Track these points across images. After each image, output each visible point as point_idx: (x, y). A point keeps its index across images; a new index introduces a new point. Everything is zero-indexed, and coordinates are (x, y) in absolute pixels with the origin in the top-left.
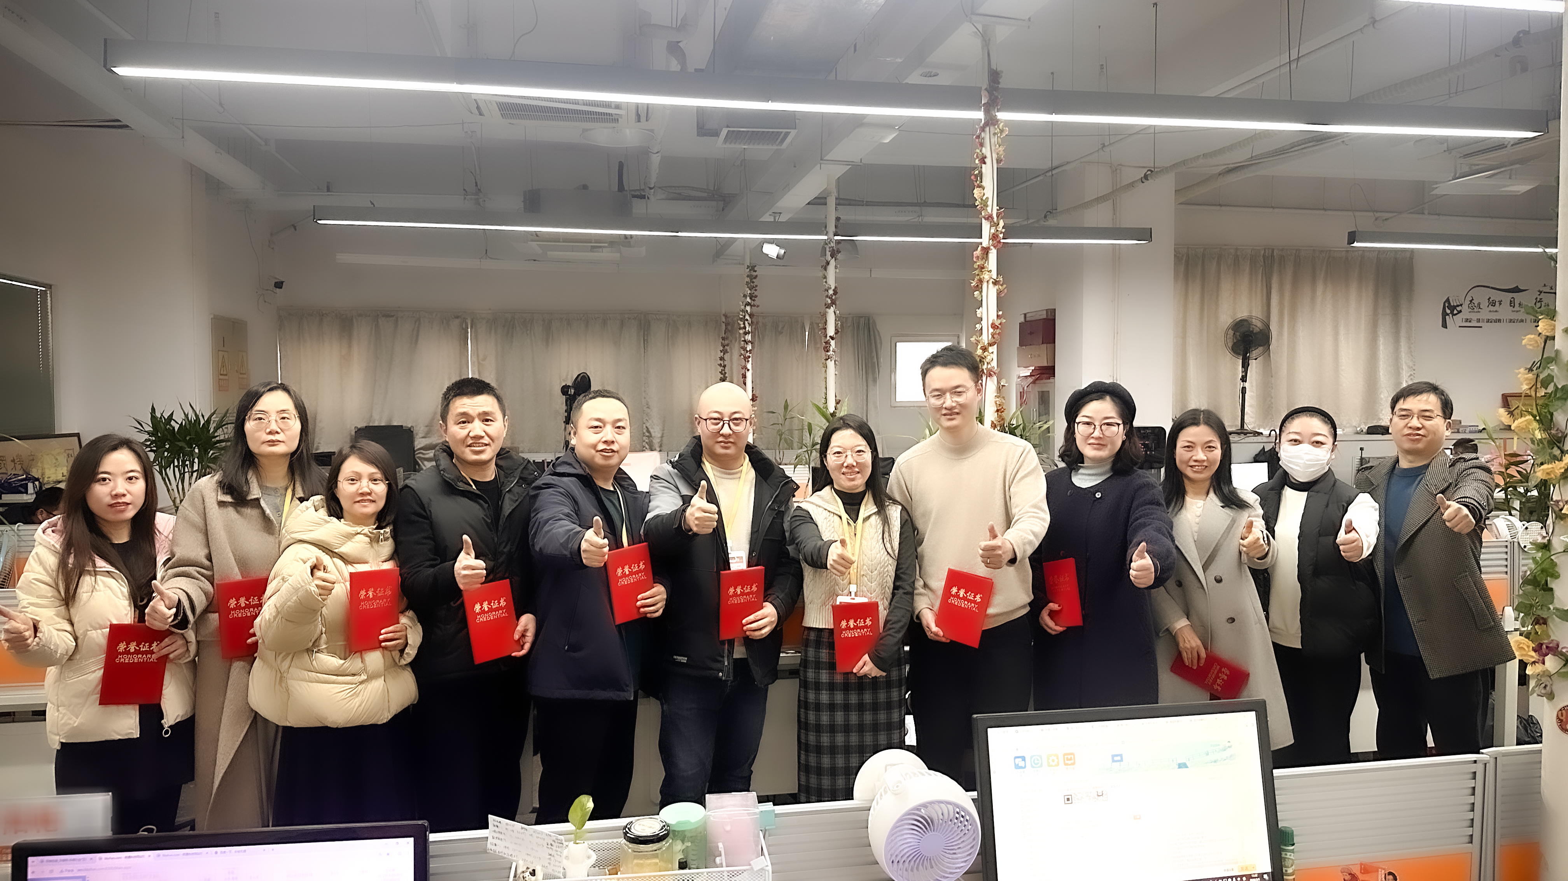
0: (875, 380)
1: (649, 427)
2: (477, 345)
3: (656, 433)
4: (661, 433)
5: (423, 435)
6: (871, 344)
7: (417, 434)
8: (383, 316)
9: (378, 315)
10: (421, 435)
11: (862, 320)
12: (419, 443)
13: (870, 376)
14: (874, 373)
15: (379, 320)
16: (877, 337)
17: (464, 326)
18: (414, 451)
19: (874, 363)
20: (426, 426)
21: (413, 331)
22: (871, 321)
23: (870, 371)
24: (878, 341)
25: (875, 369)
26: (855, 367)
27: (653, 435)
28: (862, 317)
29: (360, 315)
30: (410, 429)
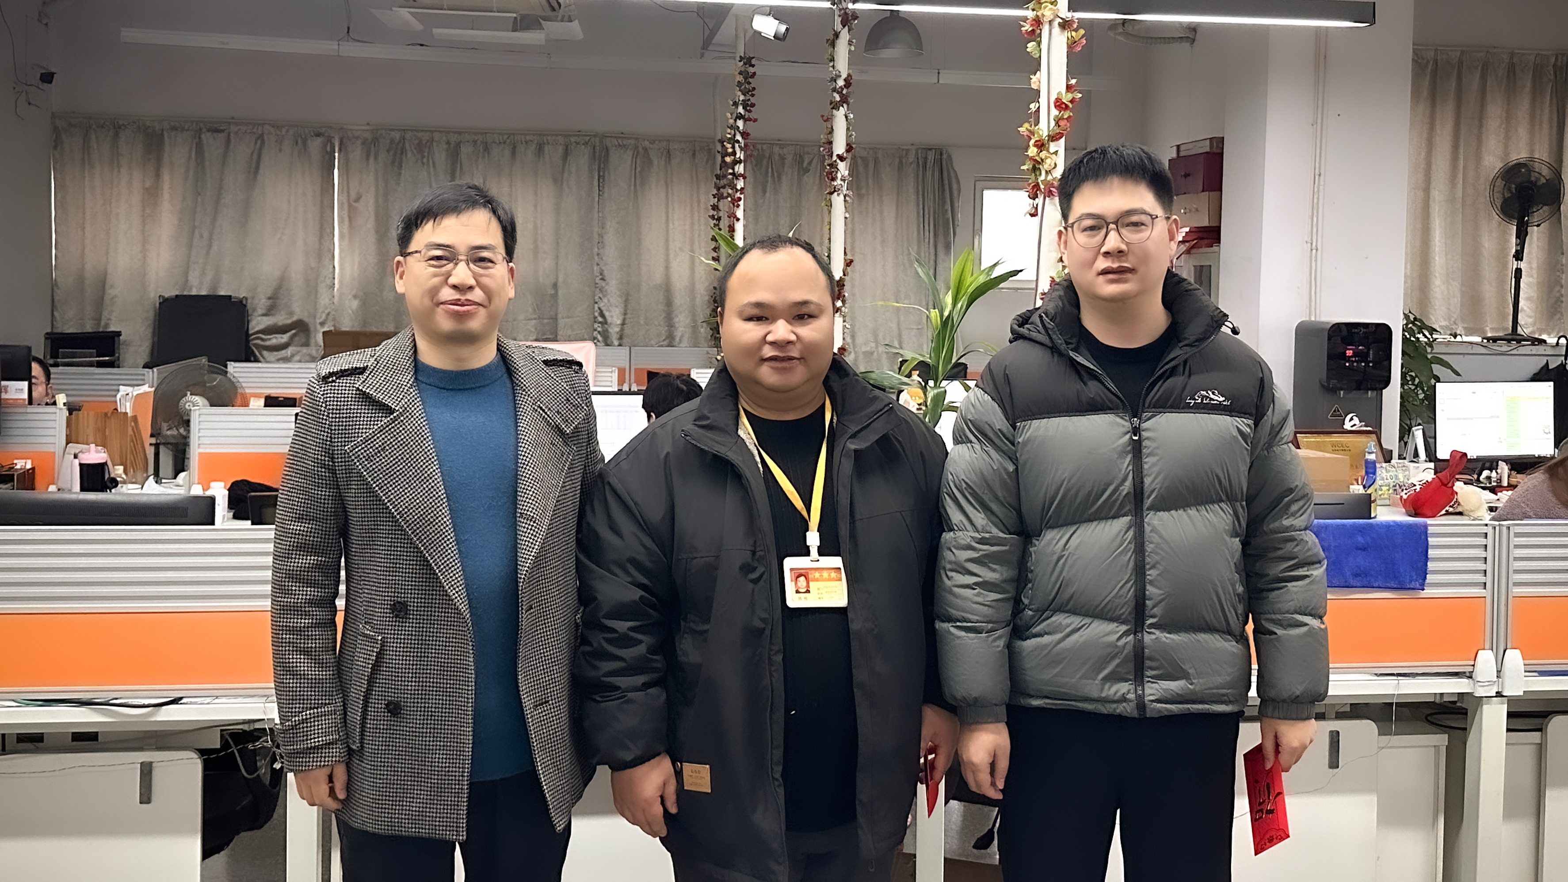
0: (948, 247)
1: (603, 309)
2: (348, 178)
3: (615, 317)
4: (621, 318)
5: (264, 311)
6: (944, 190)
7: (254, 310)
8: (208, 131)
9: (201, 129)
10: (260, 312)
11: (931, 156)
12: (258, 323)
13: (941, 239)
14: (946, 234)
15: (203, 136)
16: (954, 181)
17: (328, 149)
18: (248, 335)
19: (948, 220)
20: (269, 298)
21: (252, 154)
22: (945, 156)
23: (941, 231)
24: (955, 186)
25: (948, 229)
26: (919, 226)
27: (609, 320)
28: (930, 149)
29: (174, 128)
30: (241, 302)
